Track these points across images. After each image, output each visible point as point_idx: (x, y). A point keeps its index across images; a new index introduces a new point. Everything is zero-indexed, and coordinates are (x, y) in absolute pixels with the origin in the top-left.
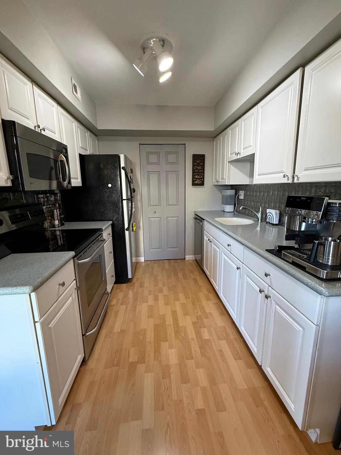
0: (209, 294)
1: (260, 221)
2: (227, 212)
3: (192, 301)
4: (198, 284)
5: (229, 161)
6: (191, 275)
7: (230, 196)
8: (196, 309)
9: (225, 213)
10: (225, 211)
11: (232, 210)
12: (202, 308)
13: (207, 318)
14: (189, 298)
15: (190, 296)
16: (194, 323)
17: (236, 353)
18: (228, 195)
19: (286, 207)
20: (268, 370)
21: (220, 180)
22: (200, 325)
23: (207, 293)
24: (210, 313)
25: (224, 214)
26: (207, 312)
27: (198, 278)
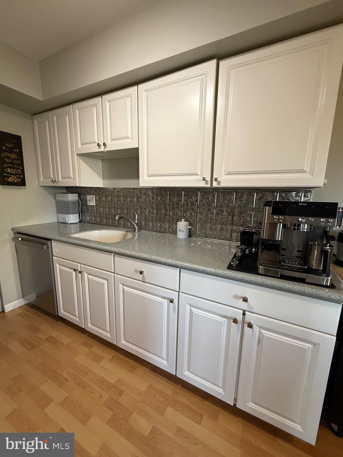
0: (93, 349)
1: (137, 231)
2: (71, 223)
3: (75, 382)
4: (63, 344)
5: (78, 153)
6: (39, 335)
7: (73, 202)
8: (94, 393)
9: (67, 225)
10: (67, 222)
11: (78, 221)
12: (102, 382)
13: (121, 393)
14: (67, 380)
15: (67, 376)
16: (112, 422)
17: (192, 413)
18: (70, 201)
19: (272, 214)
20: (250, 406)
21: (60, 179)
22: (122, 416)
23: (86, 350)
24: (118, 381)
25: (66, 227)
26: (113, 382)
27: (54, 334)
